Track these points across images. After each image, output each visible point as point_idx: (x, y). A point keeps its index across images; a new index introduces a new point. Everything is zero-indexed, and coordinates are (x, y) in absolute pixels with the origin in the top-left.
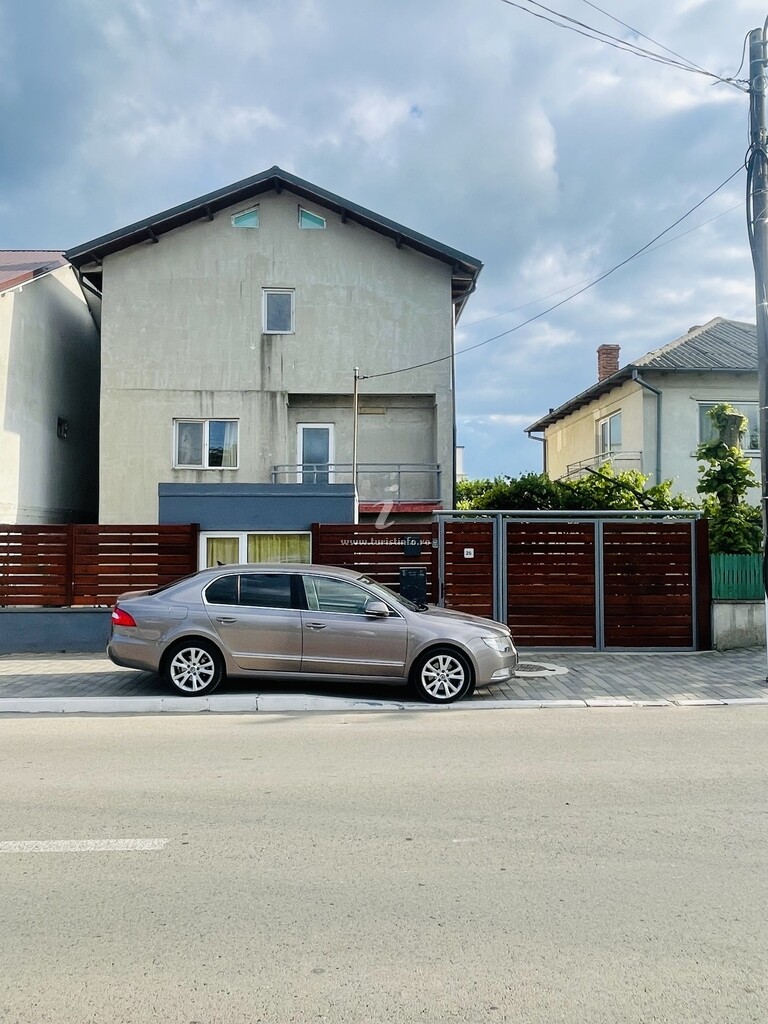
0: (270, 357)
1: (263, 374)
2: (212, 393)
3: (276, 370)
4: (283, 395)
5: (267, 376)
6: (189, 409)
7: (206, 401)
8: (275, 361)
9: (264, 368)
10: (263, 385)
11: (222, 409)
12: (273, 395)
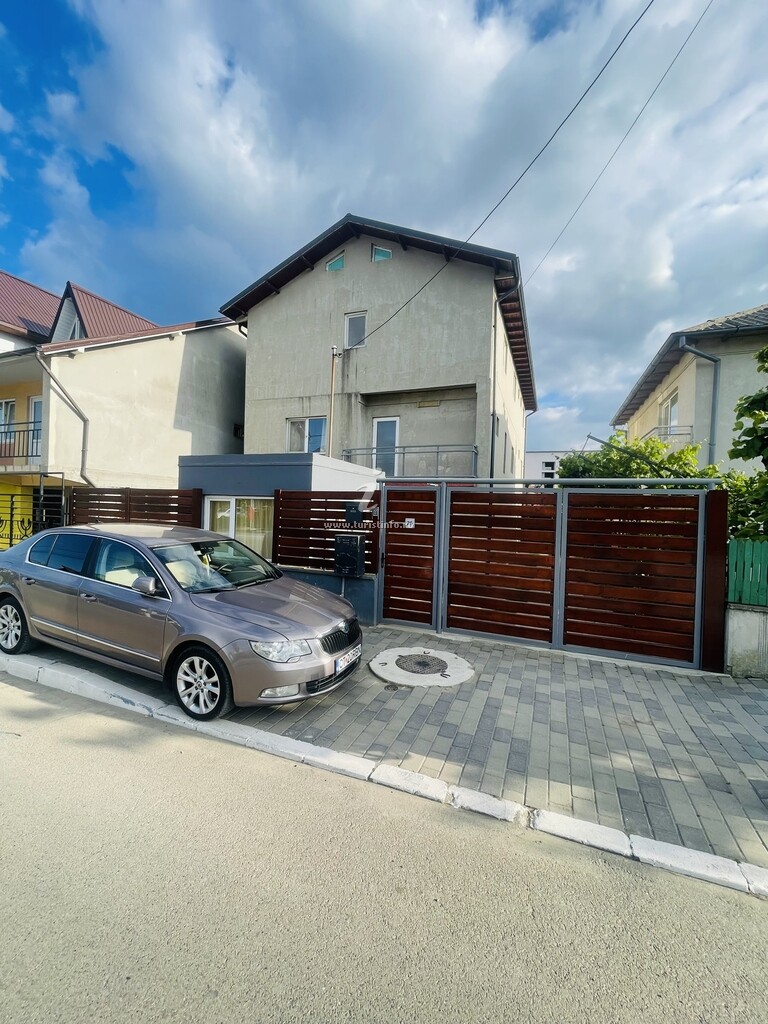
0: (348, 366)
1: (343, 380)
2: (310, 398)
3: (352, 376)
4: (356, 396)
5: (346, 382)
6: (295, 410)
7: (306, 404)
8: (352, 369)
9: (344, 375)
10: (343, 389)
11: (317, 409)
12: (350, 395)
